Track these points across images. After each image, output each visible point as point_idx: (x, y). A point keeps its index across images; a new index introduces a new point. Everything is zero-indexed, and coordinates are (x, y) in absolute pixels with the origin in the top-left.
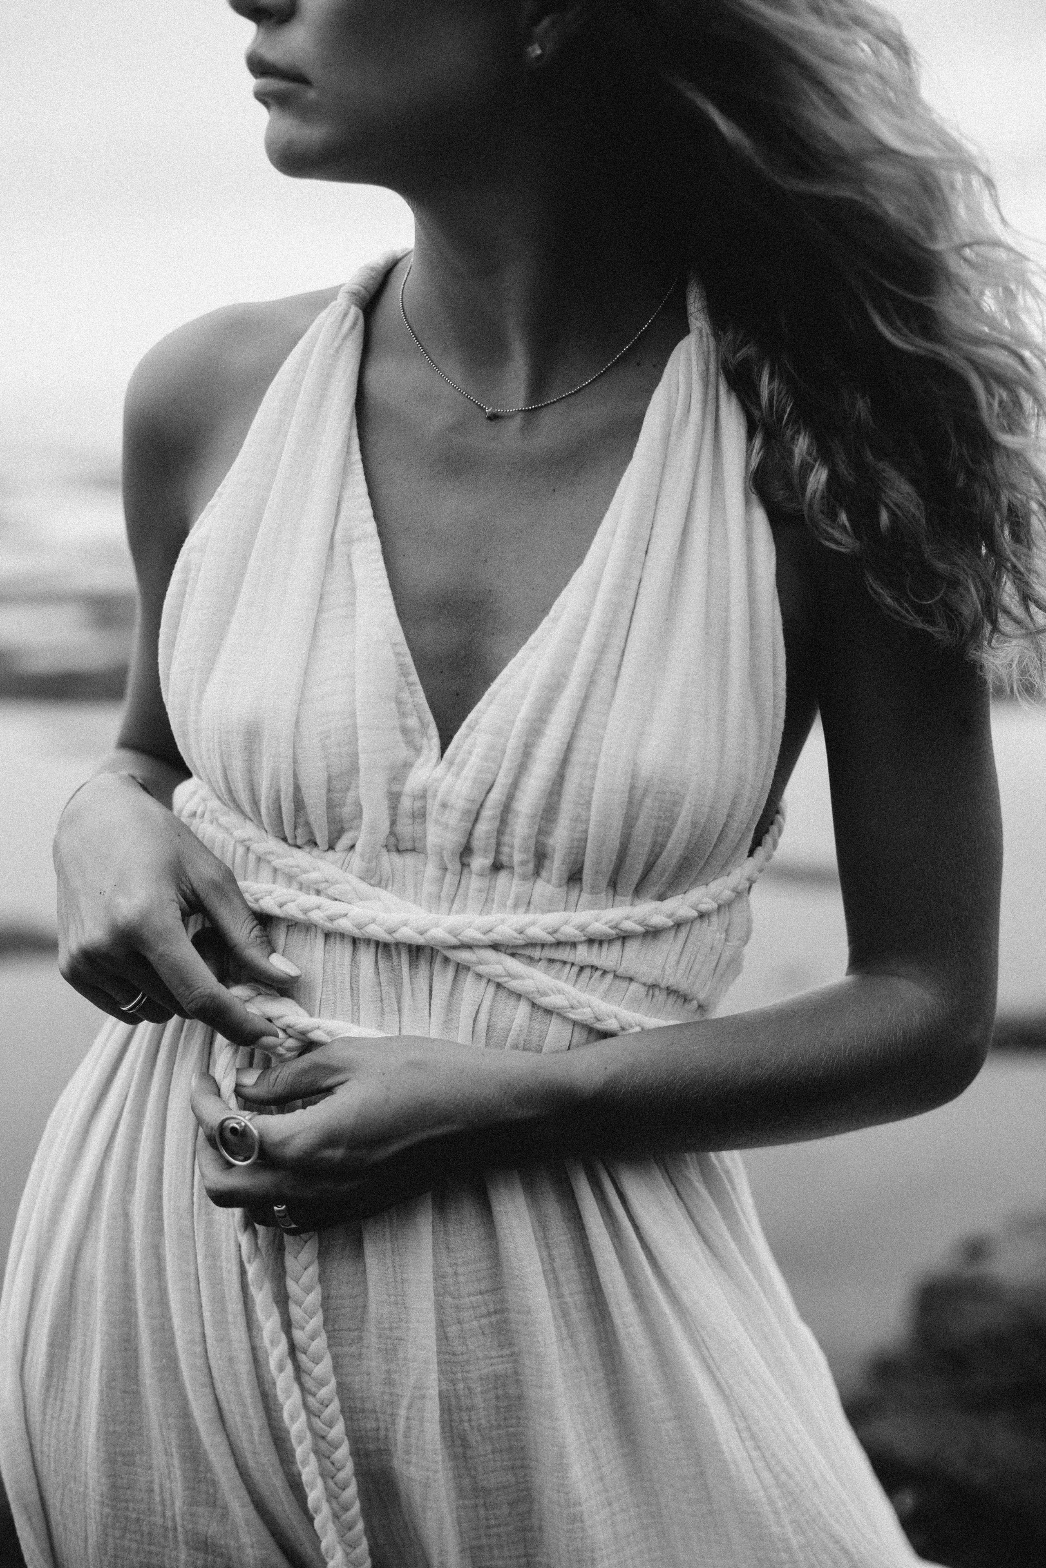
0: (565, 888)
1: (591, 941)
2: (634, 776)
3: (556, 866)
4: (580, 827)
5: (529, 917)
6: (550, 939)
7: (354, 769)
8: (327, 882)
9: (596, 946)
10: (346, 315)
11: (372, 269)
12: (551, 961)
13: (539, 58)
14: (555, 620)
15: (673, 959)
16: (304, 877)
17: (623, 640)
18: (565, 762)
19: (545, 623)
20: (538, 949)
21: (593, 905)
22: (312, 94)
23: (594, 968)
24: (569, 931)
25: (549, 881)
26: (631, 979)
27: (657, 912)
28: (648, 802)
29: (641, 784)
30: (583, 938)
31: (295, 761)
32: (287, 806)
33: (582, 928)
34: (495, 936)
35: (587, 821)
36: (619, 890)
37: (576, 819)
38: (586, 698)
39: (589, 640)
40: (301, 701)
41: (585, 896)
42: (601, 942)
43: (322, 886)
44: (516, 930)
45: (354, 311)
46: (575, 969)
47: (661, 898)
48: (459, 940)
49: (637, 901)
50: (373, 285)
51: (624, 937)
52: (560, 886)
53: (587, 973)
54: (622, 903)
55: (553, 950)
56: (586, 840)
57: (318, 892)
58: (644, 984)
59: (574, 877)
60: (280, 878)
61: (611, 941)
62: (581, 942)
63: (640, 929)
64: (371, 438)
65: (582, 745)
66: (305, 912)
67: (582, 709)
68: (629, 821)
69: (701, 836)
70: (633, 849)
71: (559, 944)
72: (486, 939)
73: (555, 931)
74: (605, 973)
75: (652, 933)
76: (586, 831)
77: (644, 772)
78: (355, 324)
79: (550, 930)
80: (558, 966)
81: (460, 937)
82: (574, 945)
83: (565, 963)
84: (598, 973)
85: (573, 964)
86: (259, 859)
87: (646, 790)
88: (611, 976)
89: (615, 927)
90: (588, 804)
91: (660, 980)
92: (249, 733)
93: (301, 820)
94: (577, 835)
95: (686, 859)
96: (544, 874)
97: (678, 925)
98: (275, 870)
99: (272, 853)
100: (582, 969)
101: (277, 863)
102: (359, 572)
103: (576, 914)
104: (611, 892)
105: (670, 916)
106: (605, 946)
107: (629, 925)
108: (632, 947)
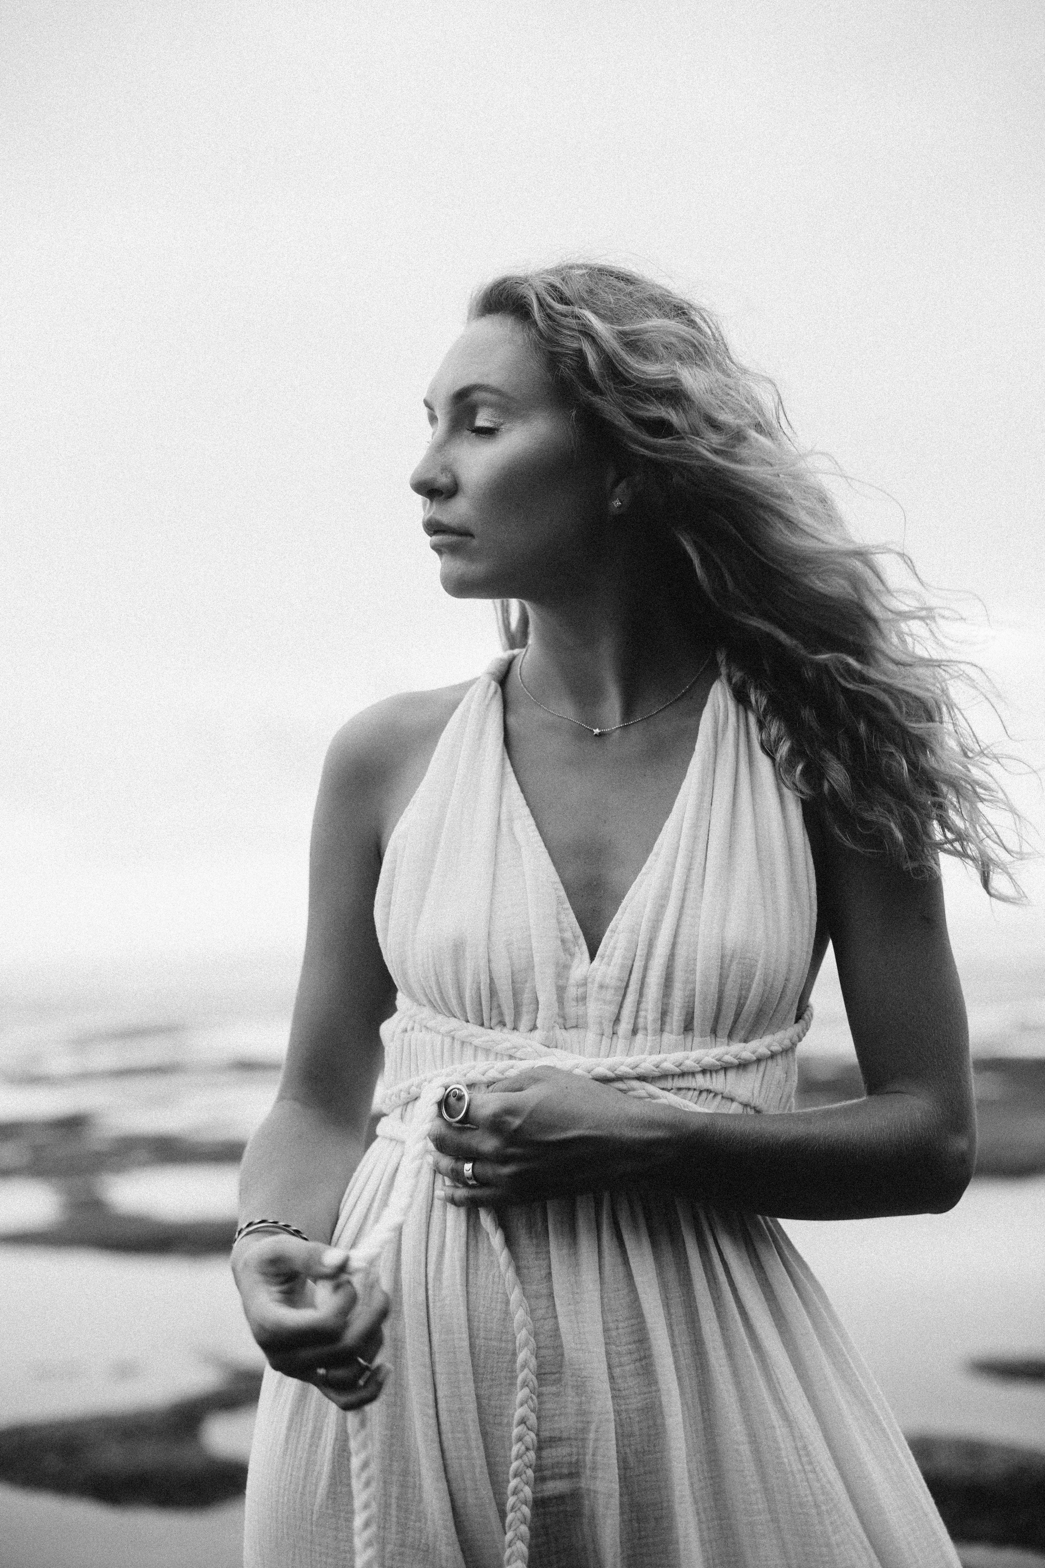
0: (682, 1036)
1: (704, 1071)
2: (723, 948)
3: (676, 1017)
4: (690, 987)
5: (662, 1056)
6: (678, 1070)
7: (530, 967)
8: (515, 1048)
9: (708, 1075)
10: (489, 686)
11: (501, 660)
12: (679, 1089)
13: (620, 507)
14: (657, 854)
15: (757, 1085)
16: (498, 1048)
17: (704, 860)
18: (674, 945)
19: (651, 857)
20: (670, 1079)
21: (703, 1045)
22: (475, 542)
23: (709, 1091)
24: (690, 1064)
25: (671, 1032)
26: (732, 1100)
27: (744, 1049)
28: (734, 967)
29: (728, 952)
30: (700, 1069)
31: (489, 961)
32: (485, 993)
33: (698, 1062)
34: (640, 1070)
35: (694, 982)
36: (718, 1035)
37: (686, 982)
38: (683, 900)
39: (681, 861)
40: (490, 920)
41: (697, 1039)
42: (711, 1072)
43: (511, 1052)
44: (654, 1066)
45: (494, 684)
46: (697, 1093)
47: (746, 1041)
48: (616, 1074)
49: (731, 1043)
50: (504, 669)
51: (726, 1068)
52: (679, 1035)
53: (704, 1095)
54: (722, 1044)
55: (681, 1080)
56: (694, 996)
57: (511, 1057)
58: (741, 1103)
59: (688, 1027)
60: (479, 1053)
61: (717, 1071)
62: (698, 1072)
63: (736, 1061)
64: (517, 756)
65: (684, 931)
66: (502, 1073)
67: (682, 907)
68: (722, 979)
69: (770, 992)
70: (726, 1001)
71: (683, 1074)
72: (633, 1073)
73: (681, 1065)
74: (716, 1095)
75: (743, 1066)
76: (694, 989)
77: (729, 945)
78: (496, 692)
79: (677, 1064)
80: (684, 1092)
81: (616, 1072)
82: (693, 1074)
83: (689, 1089)
84: (712, 1095)
85: (695, 1090)
86: (463, 1043)
87: (732, 956)
88: (719, 1097)
89: (719, 1060)
90: (694, 971)
91: (751, 1101)
92: (455, 945)
93: (495, 1004)
94: (687, 993)
95: (761, 1010)
96: (667, 1028)
97: (759, 1060)
98: (476, 1048)
99: (472, 1035)
100: (701, 1092)
101: (477, 1042)
102: (520, 836)
103: (693, 1052)
104: (713, 1036)
105: (753, 1053)
106: (714, 1075)
107: (728, 1058)
108: (731, 1074)
